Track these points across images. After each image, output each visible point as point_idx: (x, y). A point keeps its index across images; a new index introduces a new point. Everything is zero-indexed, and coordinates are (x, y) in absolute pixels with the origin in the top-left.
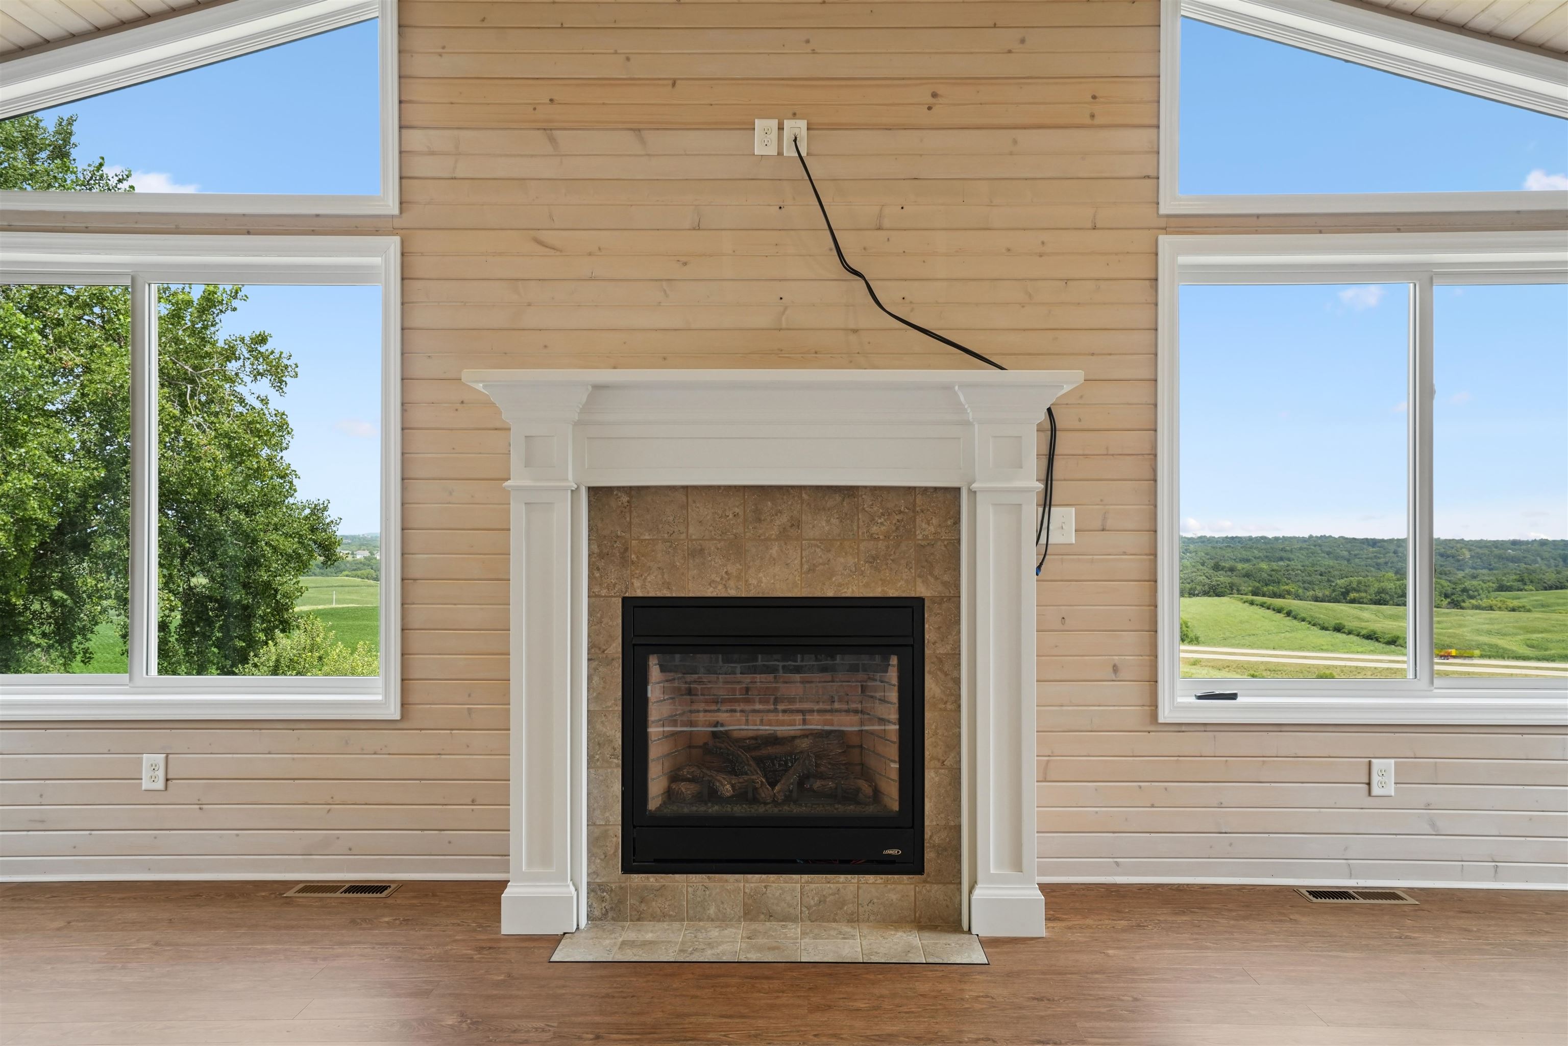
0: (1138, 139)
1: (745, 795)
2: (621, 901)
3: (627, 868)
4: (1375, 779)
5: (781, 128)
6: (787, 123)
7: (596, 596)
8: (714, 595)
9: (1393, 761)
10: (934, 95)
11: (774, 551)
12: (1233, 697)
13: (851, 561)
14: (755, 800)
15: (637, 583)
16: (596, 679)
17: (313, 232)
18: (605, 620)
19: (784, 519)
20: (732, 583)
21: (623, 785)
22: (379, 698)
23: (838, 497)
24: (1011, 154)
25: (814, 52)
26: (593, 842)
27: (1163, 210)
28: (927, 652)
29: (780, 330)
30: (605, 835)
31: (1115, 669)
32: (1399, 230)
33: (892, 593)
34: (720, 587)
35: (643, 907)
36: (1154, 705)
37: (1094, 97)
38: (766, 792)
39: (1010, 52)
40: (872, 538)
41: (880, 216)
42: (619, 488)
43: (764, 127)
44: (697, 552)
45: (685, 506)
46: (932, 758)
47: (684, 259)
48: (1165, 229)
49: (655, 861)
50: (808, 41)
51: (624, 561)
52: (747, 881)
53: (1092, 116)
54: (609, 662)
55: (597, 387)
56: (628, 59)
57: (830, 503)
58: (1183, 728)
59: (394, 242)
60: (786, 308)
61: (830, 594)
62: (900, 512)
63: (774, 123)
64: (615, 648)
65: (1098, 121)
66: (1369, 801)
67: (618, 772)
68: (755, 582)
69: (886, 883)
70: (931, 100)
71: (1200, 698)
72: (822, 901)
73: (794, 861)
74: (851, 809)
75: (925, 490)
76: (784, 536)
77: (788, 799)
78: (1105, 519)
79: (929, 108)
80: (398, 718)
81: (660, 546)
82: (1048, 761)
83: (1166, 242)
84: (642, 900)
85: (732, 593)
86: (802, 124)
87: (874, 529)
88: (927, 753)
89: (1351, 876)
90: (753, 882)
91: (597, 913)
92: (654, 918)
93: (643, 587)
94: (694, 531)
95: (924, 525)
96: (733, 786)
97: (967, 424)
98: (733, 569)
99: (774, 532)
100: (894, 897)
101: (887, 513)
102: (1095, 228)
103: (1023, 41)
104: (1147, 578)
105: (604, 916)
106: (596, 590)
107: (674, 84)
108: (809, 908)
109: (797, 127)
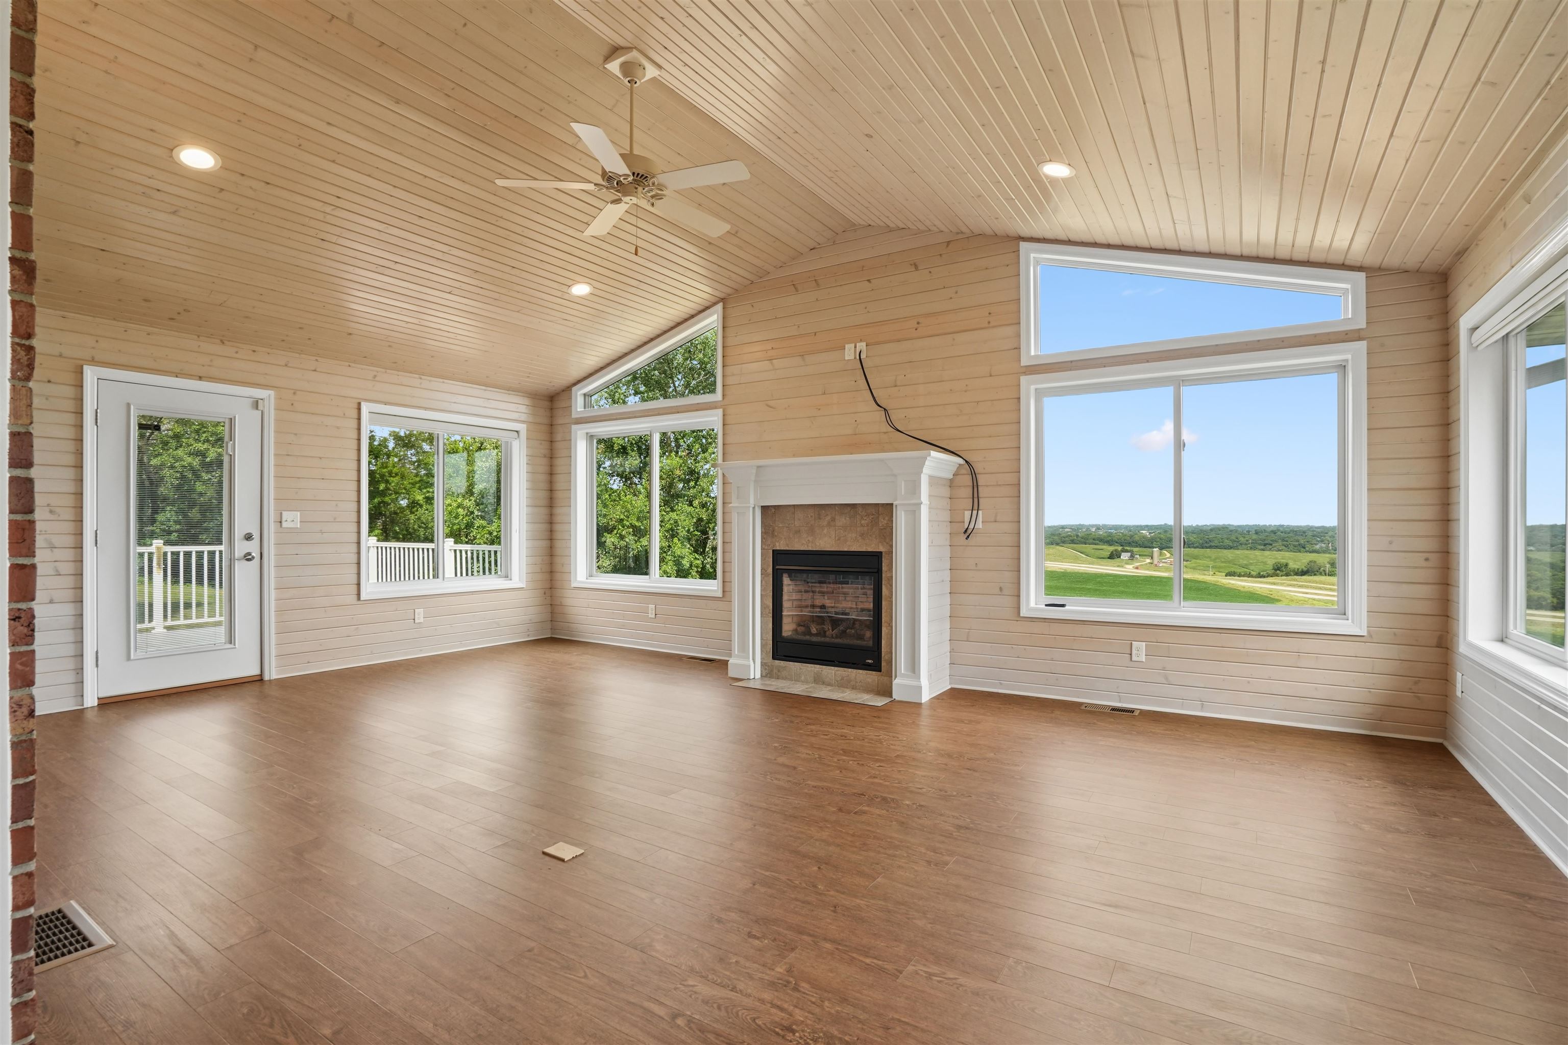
0: (1009, 331)
1: (822, 633)
2: (772, 671)
3: (774, 658)
4: (1134, 652)
5: (855, 347)
6: (858, 345)
7: (764, 549)
8: (804, 549)
9: (1144, 643)
10: (918, 323)
11: (825, 531)
12: (1063, 606)
13: (854, 535)
14: (825, 636)
15: (777, 544)
16: (763, 582)
17: (697, 410)
18: (767, 559)
19: (828, 518)
20: (810, 545)
21: (773, 625)
22: (716, 588)
23: (849, 509)
24: (953, 345)
25: (868, 312)
26: (763, 646)
27: (1022, 364)
28: (883, 575)
29: (855, 434)
30: (766, 644)
31: (1001, 589)
32: (1148, 361)
33: (870, 550)
34: (806, 546)
35: (779, 674)
36: (1018, 608)
37: (990, 314)
38: (829, 633)
39: (951, 298)
40: (862, 525)
41: (896, 381)
42: (771, 506)
43: (849, 347)
44: (798, 532)
45: (794, 513)
46: (885, 622)
47: (819, 407)
48: (1025, 373)
49: (784, 656)
50: (866, 308)
51: (773, 536)
52: (815, 667)
53: (989, 322)
54: (768, 575)
55: (758, 467)
56: (799, 327)
57: (846, 511)
58: (1034, 620)
59: (720, 412)
60: (858, 425)
61: (846, 550)
62: (873, 514)
63: (853, 345)
64: (770, 570)
65: (991, 325)
66: (1132, 664)
67: (771, 619)
68: (818, 544)
69: (867, 674)
70: (916, 326)
71: (1046, 605)
72: (842, 679)
73: (834, 662)
74: (859, 642)
75: (883, 504)
76: (829, 525)
77: (837, 637)
78: (996, 516)
79: (916, 329)
80: (721, 596)
81: (785, 529)
82: (969, 632)
83: (1024, 379)
84: (779, 671)
85: (810, 549)
86: (864, 344)
87: (863, 522)
88: (883, 620)
89: (1120, 702)
90: (816, 668)
91: (764, 674)
92: (783, 678)
93: (779, 546)
94: (797, 523)
95: (882, 520)
96: (817, 629)
97: (895, 476)
98: (810, 539)
99: (825, 523)
100: (870, 680)
101: (868, 515)
102: (991, 376)
103: (956, 293)
104: (1016, 545)
105: (766, 676)
106: (764, 546)
107: (815, 335)
108: (837, 681)
109: (862, 346)
